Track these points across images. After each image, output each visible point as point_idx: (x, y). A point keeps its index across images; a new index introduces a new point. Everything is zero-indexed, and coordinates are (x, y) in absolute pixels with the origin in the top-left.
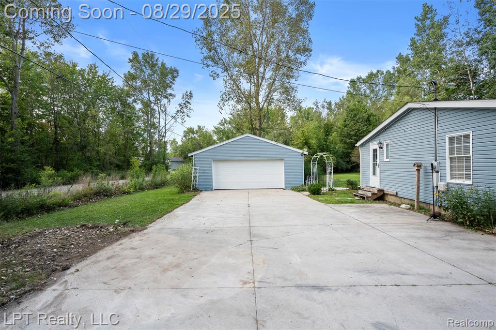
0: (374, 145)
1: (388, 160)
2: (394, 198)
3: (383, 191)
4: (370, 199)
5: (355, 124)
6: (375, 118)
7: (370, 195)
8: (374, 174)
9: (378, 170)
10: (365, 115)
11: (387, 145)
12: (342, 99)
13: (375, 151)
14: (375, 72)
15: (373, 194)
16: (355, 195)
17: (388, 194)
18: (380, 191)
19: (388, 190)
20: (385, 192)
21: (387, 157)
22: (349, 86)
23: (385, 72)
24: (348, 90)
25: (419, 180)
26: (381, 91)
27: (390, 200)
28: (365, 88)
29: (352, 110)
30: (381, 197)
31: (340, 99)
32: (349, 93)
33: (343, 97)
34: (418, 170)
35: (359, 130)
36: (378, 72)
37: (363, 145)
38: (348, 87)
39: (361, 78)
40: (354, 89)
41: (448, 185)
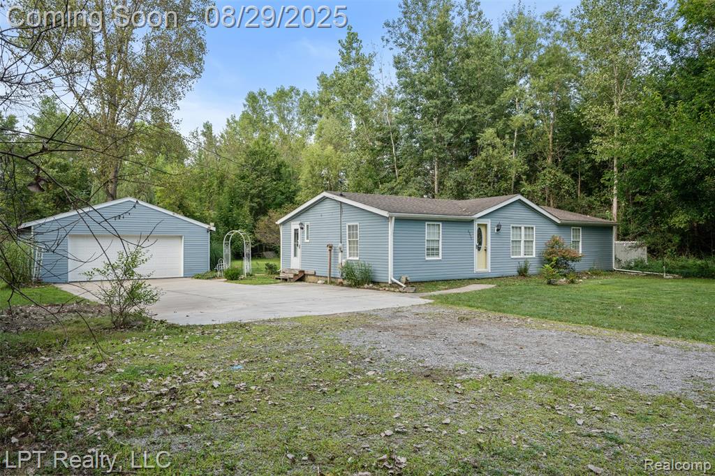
0: (295, 225)
1: (308, 241)
2: (313, 277)
3: (303, 271)
4: (292, 280)
5: (258, 177)
6: (289, 171)
7: (292, 277)
8: (295, 255)
9: (299, 251)
10: (273, 164)
11: (307, 226)
12: (231, 121)
13: (296, 230)
14: (287, 88)
15: (295, 275)
16: (276, 278)
17: (308, 275)
18: (302, 272)
19: (309, 270)
20: (306, 273)
21: (308, 238)
22: (246, 103)
23: (301, 93)
24: (244, 110)
25: (330, 259)
26: (296, 123)
27: (310, 280)
28: (271, 112)
29: (254, 153)
30: (301, 277)
31: (228, 120)
32: (245, 115)
33: (233, 117)
34: (330, 250)
35: (264, 188)
36: (292, 89)
37: (283, 223)
38: (245, 106)
39: (265, 93)
40: (254, 110)
41: (347, 262)
